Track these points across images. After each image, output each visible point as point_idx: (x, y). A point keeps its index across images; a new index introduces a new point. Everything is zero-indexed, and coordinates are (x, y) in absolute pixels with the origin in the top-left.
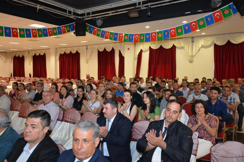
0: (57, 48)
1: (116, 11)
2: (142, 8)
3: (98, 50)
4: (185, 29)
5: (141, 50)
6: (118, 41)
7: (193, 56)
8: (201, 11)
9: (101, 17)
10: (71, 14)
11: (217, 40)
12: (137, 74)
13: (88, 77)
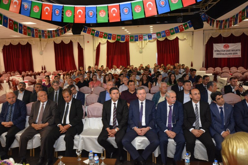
3: (54, 42)
5: (100, 43)
7: (142, 48)
8: (167, 22)
12: (97, 63)
13: (44, 68)
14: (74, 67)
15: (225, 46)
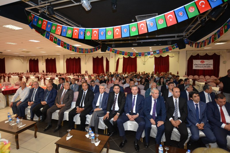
0: (64, 55)
3: (93, 57)
5: (119, 58)
7: (145, 62)
8: (161, 45)
11: (156, 55)
12: (117, 70)
13: (86, 72)
14: (103, 72)
15: (201, 61)
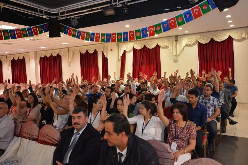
0: (37, 52)
1: (91, 9)
2: (119, 5)
3: (80, 52)
4: (163, 26)
5: (125, 50)
6: (100, 42)
7: (177, 56)
8: (181, 7)
9: (76, 17)
10: (43, 13)
11: (200, 38)
12: (122, 76)
